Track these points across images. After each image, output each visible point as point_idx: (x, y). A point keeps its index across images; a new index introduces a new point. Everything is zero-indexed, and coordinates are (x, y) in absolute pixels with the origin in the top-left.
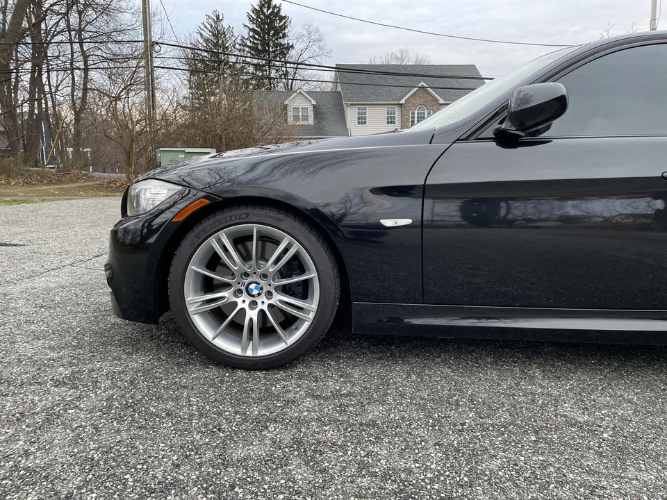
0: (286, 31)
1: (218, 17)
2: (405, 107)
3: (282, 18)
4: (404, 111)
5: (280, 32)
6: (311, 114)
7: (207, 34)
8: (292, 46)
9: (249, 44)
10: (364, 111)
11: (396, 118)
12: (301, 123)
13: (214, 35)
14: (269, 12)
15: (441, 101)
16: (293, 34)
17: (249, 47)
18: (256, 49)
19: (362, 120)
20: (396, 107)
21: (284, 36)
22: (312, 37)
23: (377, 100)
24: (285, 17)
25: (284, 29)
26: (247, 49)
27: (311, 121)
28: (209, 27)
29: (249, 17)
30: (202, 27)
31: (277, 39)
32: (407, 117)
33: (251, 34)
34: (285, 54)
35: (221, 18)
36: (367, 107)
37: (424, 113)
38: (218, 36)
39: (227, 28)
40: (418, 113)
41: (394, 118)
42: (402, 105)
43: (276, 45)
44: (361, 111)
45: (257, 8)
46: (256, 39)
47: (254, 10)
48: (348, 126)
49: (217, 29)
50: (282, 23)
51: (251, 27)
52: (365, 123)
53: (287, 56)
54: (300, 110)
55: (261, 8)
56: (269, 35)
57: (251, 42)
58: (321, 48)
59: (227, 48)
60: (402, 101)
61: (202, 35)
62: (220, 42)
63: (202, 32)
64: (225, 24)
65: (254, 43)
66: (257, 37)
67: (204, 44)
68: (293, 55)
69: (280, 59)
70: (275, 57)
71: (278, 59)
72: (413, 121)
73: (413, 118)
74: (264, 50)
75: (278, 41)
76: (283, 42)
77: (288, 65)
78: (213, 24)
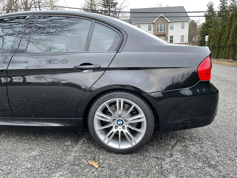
2: (155, 24)
4: (155, 26)
8: (117, 3)
9: (102, 3)
10: (139, 26)
11: (152, 29)
15: (169, 21)
18: (105, 5)
20: (152, 24)
23: (144, 22)
26: (102, 5)
32: (156, 28)
34: (115, 6)
36: (141, 24)
37: (162, 26)
38: (92, 1)
40: (160, 26)
46: (105, 1)
53: (116, 6)
57: (103, 2)
59: (95, 5)
60: (154, 22)
61: (86, 1)
62: (93, 3)
65: (104, 3)
67: (87, 4)
68: (118, 6)
69: (113, 8)
70: (111, 8)
71: (112, 8)
72: (158, 29)
73: (158, 28)
74: (108, 5)
75: (112, 2)
76: (114, 2)
77: (116, 10)
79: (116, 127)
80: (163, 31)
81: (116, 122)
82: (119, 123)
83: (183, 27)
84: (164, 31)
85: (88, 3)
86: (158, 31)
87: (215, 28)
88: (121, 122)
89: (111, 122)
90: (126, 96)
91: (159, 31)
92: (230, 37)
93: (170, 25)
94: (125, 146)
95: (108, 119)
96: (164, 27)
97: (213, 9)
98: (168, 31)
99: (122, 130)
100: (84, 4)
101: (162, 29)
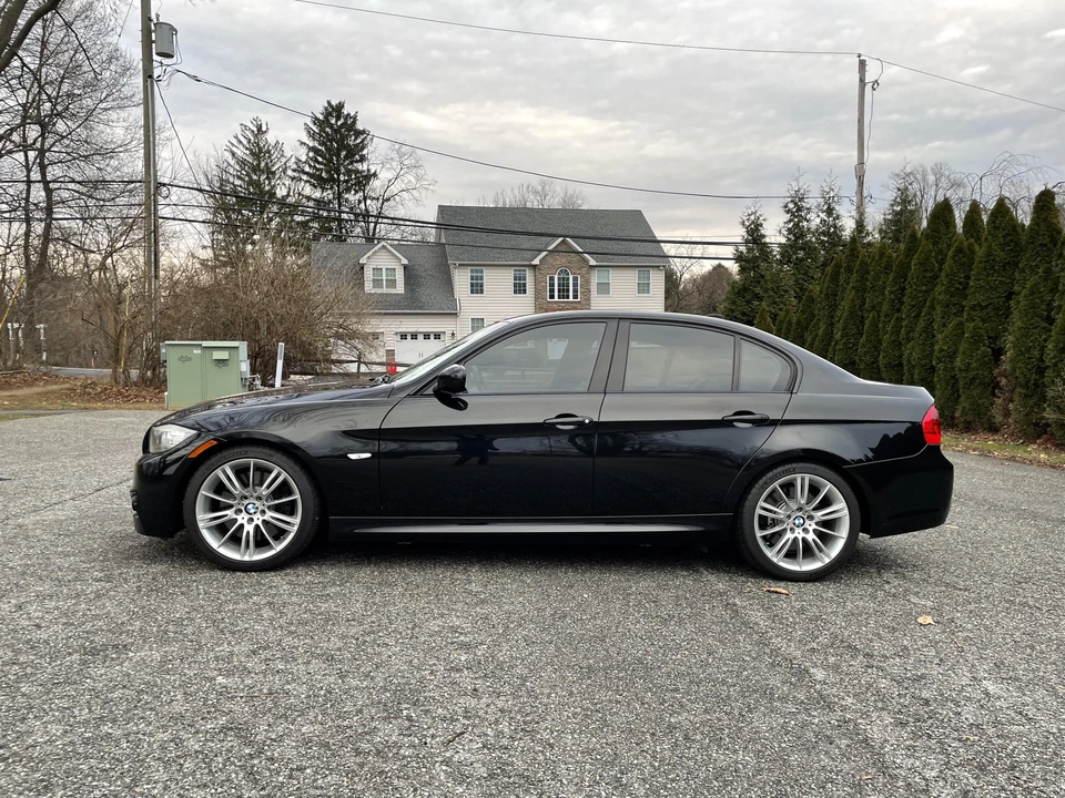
0: (365, 152)
1: (259, 129)
2: (540, 269)
3: (358, 133)
4: (539, 276)
5: (356, 153)
6: (400, 276)
7: (241, 152)
8: (375, 175)
9: (307, 169)
10: (479, 275)
11: (527, 285)
12: (385, 290)
13: (252, 154)
14: (339, 123)
15: (592, 262)
16: (377, 158)
17: (307, 173)
18: (319, 178)
19: (477, 288)
20: (527, 269)
21: (363, 159)
22: (406, 162)
23: (499, 259)
24: (363, 132)
25: (362, 149)
26: (305, 177)
27: (400, 289)
28: (245, 141)
29: (308, 130)
30: (234, 141)
31: (352, 163)
32: (543, 284)
33: (311, 154)
34: (364, 186)
35: (264, 129)
36: (484, 268)
37: (568, 279)
38: (259, 158)
39: (273, 144)
40: (559, 279)
41: (525, 285)
42: (535, 266)
43: (349, 172)
44: (475, 274)
45: (321, 117)
46: (319, 163)
47: (316, 120)
48: (457, 296)
49: (258, 145)
50: (358, 141)
51: (311, 145)
52: (482, 292)
53: (367, 187)
54: (384, 270)
55: (326, 117)
56: (338, 156)
57: (310, 166)
58: (418, 179)
59: (274, 173)
60: (536, 262)
61: (233, 154)
62: (263, 165)
63: (234, 149)
64: (271, 138)
65: (314, 167)
66: (320, 159)
67: (238, 167)
68: (376, 187)
69: (356, 192)
70: (348, 190)
71: (353, 192)
72: (552, 291)
73: (552, 285)
74: (331, 179)
75: (354, 167)
76: (360, 168)
77: (368, 202)
78: (252, 139)
79: (793, 530)
80: (571, 299)
81: (791, 521)
82: (797, 522)
83: (644, 288)
84: (575, 297)
85: (240, 162)
86: (552, 297)
87: (775, 303)
89: (784, 519)
90: (815, 469)
91: (556, 299)
92: (838, 336)
93: (595, 278)
94: (810, 566)
95: (779, 513)
96: (575, 285)
97: (764, 236)
98: (589, 299)
99: (803, 534)
100: (223, 165)
101: (568, 291)
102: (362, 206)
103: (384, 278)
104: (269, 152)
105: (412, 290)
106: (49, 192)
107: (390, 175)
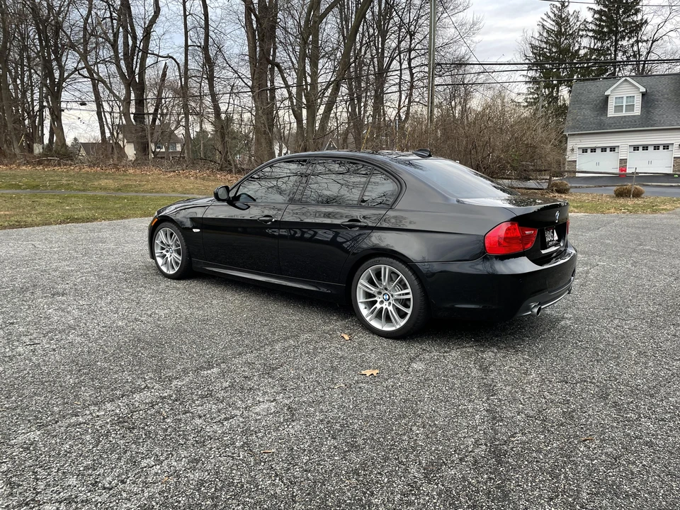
0: (640, 6)
1: (563, 5)
5: (632, 8)
6: (638, 102)
7: (550, 24)
8: (646, 22)
9: (594, 27)
12: (624, 113)
13: (557, 23)
16: (649, 8)
17: (592, 31)
18: (601, 33)
21: (637, 11)
25: (638, 5)
26: (591, 34)
27: (637, 111)
28: (552, 16)
30: (545, 17)
31: (628, 16)
33: (596, 16)
34: (637, 32)
35: (566, 4)
38: (562, 27)
39: (572, 14)
43: (625, 24)
46: (604, 21)
49: (561, 16)
51: (597, 9)
53: (640, 33)
54: (625, 98)
57: (596, 25)
61: (544, 27)
62: (563, 30)
63: (545, 23)
64: (570, 10)
65: (599, 26)
66: (604, 18)
67: (546, 35)
68: (647, 31)
69: (630, 38)
70: (623, 38)
71: (627, 39)
74: (611, 31)
75: (630, 19)
76: (635, 19)
77: (640, 44)
78: (557, 12)
79: (382, 302)
81: (381, 296)
82: (385, 297)
85: (548, 32)
88: (387, 297)
89: (376, 294)
90: (392, 263)
94: (388, 328)
95: (373, 290)
99: (387, 306)
100: (537, 35)
102: (635, 48)
103: (624, 104)
104: (568, 20)
105: (648, 112)
106: (412, 75)
107: (658, 20)
